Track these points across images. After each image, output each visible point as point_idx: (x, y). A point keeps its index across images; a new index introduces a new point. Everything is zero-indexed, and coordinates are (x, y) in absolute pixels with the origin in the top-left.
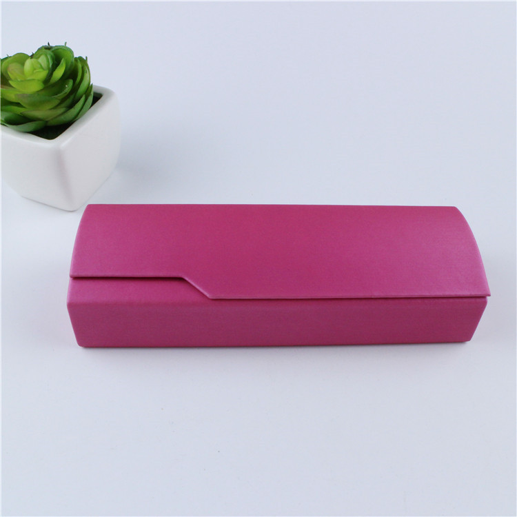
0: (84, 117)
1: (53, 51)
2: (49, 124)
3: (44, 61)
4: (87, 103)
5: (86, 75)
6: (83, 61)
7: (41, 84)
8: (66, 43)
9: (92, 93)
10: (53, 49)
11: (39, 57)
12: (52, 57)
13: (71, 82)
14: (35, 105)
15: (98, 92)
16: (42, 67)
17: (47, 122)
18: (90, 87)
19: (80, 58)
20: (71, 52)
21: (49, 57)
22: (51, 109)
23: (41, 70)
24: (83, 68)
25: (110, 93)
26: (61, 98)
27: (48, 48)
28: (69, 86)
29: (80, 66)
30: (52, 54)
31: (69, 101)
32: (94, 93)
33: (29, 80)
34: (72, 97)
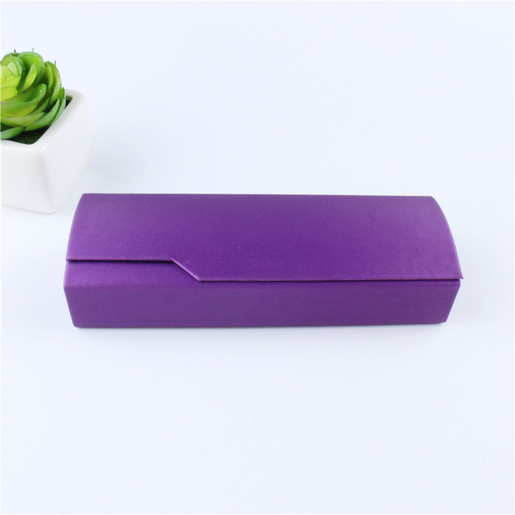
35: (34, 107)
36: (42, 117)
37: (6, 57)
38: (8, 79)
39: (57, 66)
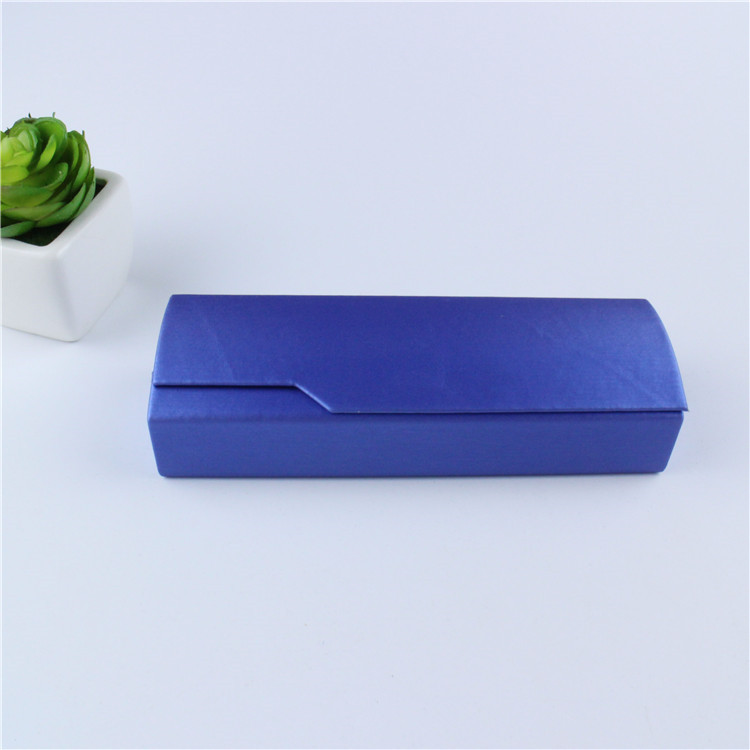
0: (86, 211)
1: (36, 125)
2: (39, 225)
3: (27, 139)
4: (89, 193)
5: (85, 157)
6: (79, 137)
7: (26, 171)
8: (54, 114)
9: (94, 180)
10: (38, 122)
11: (17, 135)
12: (36, 134)
13: (65, 167)
14: (19, 201)
15: (101, 177)
16: (23, 148)
17: (37, 222)
18: (91, 172)
19: (75, 133)
20: (62, 125)
21: (32, 133)
22: (41, 205)
23: (23, 152)
24: (79, 145)
25: (117, 178)
26: (52, 189)
27: (30, 121)
28: (63, 172)
29: (75, 143)
30: (36, 129)
31: (64, 193)
32: (98, 180)
33: (9, 167)
34: (68, 187)
35: (49, 195)
36: (59, 209)
37: (17, 123)
38: (15, 155)
39: (87, 138)
